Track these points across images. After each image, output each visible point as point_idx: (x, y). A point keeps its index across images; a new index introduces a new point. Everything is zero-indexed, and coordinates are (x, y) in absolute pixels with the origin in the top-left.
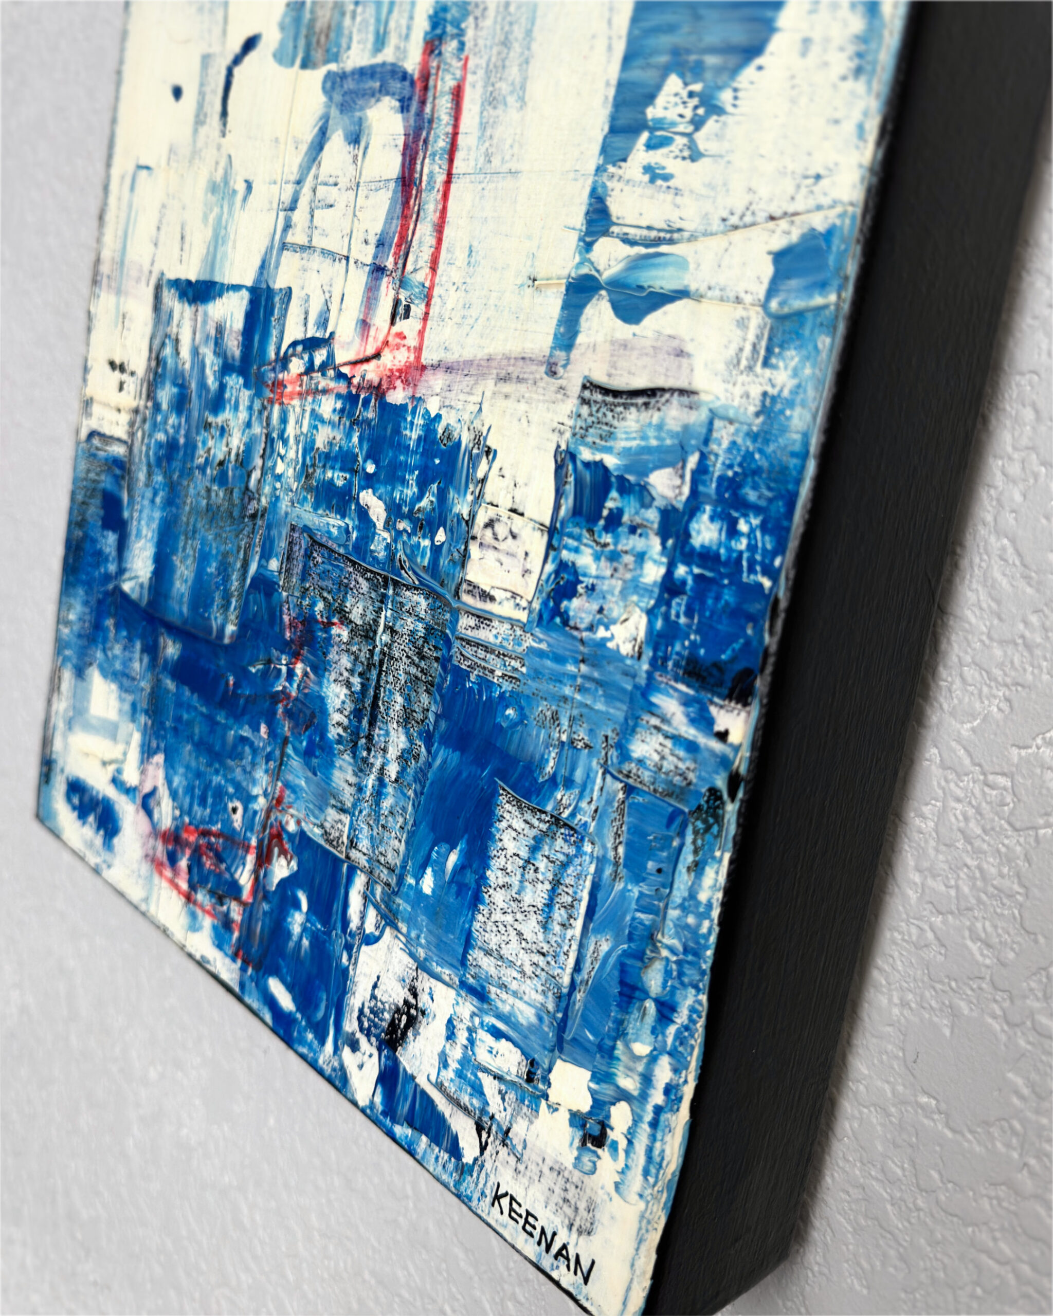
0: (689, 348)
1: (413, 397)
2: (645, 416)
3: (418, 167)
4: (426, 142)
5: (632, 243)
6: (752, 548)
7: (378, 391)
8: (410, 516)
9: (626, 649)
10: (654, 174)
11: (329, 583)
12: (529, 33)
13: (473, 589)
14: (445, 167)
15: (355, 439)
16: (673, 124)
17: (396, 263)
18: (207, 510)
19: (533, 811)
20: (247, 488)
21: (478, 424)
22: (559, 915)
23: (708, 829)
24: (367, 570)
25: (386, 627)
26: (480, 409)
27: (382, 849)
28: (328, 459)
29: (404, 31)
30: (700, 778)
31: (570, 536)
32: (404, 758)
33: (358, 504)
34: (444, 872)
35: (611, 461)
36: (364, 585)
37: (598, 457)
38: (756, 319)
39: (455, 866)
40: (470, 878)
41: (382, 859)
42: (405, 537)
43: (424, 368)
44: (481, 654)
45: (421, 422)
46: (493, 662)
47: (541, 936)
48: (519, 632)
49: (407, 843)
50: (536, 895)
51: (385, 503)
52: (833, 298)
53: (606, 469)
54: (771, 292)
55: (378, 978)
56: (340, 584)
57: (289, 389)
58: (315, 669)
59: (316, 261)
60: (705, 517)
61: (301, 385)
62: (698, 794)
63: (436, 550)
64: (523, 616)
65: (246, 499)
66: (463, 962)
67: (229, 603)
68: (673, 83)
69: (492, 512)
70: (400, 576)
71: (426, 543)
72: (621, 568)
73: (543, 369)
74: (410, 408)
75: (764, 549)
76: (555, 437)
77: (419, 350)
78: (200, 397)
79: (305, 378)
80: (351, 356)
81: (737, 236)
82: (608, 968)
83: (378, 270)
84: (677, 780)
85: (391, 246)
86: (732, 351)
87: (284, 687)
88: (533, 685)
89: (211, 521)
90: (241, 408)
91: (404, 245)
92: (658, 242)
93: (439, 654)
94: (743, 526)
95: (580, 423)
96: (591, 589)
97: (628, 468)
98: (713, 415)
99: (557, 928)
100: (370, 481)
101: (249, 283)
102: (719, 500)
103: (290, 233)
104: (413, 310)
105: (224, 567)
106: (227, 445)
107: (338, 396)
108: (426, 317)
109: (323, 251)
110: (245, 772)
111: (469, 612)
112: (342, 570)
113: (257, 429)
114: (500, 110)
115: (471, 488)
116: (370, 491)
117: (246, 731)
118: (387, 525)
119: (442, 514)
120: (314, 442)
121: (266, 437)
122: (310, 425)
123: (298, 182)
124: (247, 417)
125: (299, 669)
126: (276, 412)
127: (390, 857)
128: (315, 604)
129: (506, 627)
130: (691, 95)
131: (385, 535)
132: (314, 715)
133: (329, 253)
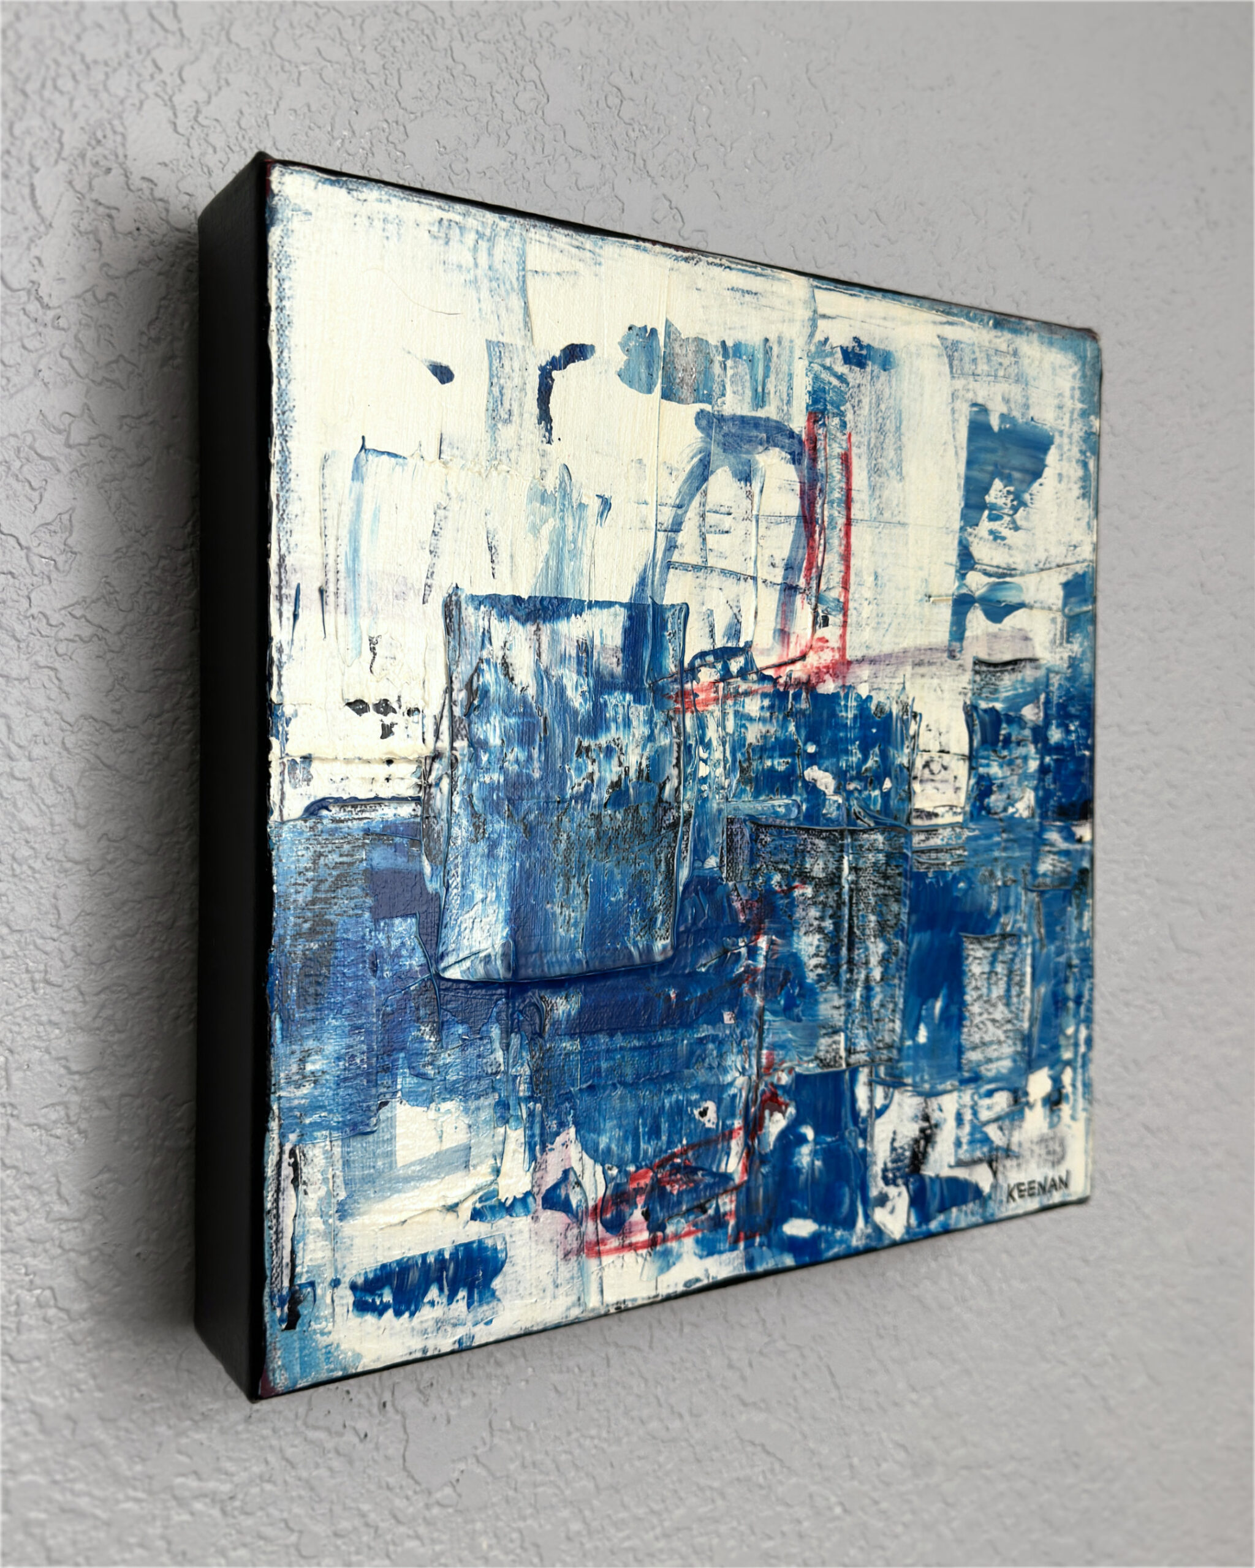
0: (1031, 635)
1: (844, 686)
2: (1014, 676)
3: (819, 510)
4: (822, 491)
5: (990, 575)
7: (808, 686)
8: (859, 777)
9: (1025, 814)
10: (996, 536)
11: (784, 856)
12: (898, 429)
13: (920, 813)
14: (844, 512)
15: (792, 728)
16: (1001, 508)
17: (808, 583)
18: (599, 839)
19: (988, 939)
20: (660, 800)
21: (903, 698)
24: (821, 831)
25: (851, 869)
26: (904, 687)
27: (880, 1037)
28: (764, 749)
29: (785, 397)
30: (1073, 867)
31: (983, 758)
32: (884, 960)
33: (804, 780)
34: (933, 1018)
35: (999, 706)
36: (821, 844)
37: (991, 705)
38: (1060, 619)
39: (941, 1008)
40: (954, 1009)
41: (881, 1045)
42: (856, 794)
43: (850, 663)
44: (933, 855)
45: (854, 704)
46: (942, 857)
47: (1006, 1012)
48: (958, 830)
49: (901, 1018)
50: (998, 991)
51: (832, 773)
52: (1090, 607)
53: (997, 711)
54: (1065, 604)
55: (895, 1133)
56: (796, 852)
57: (702, 696)
58: (781, 934)
59: (715, 580)
60: (1054, 727)
61: (716, 692)
62: (1075, 876)
63: (886, 796)
64: (960, 819)
65: (660, 811)
66: (960, 1068)
67: (653, 921)
68: (998, 484)
69: (926, 756)
70: (855, 825)
71: (877, 792)
72: (1016, 769)
73: (946, 655)
74: (842, 694)
76: (962, 698)
77: (843, 649)
78: (563, 723)
79: (721, 685)
80: (774, 660)
81: (1044, 574)
82: (1047, 1001)
83: (789, 590)
85: (800, 570)
86: (1051, 636)
87: (748, 966)
88: (973, 860)
89: (608, 847)
90: (635, 723)
91: (815, 571)
92: (1003, 575)
93: (901, 870)
94: (1072, 728)
95: (975, 686)
96: (1001, 786)
97: (1009, 709)
98: (1049, 671)
99: (1015, 1000)
100: (813, 760)
101: (626, 599)
102: (1059, 717)
103: (676, 552)
104: (831, 618)
105: (639, 889)
106: (620, 764)
107: (764, 695)
108: (845, 624)
109: (723, 571)
110: (711, 1068)
111: (920, 831)
112: (795, 840)
113: (664, 741)
114: (884, 479)
115: (907, 743)
116: (815, 768)
117: (705, 1031)
118: (837, 791)
119: (885, 769)
120: (745, 739)
121: (679, 746)
122: (736, 725)
123: (679, 507)
124: (647, 732)
125: (763, 943)
126: (689, 721)
127: (888, 1039)
128: (770, 879)
129: (949, 830)
130: (1009, 492)
131: (835, 798)
132: (787, 973)
133: (732, 573)
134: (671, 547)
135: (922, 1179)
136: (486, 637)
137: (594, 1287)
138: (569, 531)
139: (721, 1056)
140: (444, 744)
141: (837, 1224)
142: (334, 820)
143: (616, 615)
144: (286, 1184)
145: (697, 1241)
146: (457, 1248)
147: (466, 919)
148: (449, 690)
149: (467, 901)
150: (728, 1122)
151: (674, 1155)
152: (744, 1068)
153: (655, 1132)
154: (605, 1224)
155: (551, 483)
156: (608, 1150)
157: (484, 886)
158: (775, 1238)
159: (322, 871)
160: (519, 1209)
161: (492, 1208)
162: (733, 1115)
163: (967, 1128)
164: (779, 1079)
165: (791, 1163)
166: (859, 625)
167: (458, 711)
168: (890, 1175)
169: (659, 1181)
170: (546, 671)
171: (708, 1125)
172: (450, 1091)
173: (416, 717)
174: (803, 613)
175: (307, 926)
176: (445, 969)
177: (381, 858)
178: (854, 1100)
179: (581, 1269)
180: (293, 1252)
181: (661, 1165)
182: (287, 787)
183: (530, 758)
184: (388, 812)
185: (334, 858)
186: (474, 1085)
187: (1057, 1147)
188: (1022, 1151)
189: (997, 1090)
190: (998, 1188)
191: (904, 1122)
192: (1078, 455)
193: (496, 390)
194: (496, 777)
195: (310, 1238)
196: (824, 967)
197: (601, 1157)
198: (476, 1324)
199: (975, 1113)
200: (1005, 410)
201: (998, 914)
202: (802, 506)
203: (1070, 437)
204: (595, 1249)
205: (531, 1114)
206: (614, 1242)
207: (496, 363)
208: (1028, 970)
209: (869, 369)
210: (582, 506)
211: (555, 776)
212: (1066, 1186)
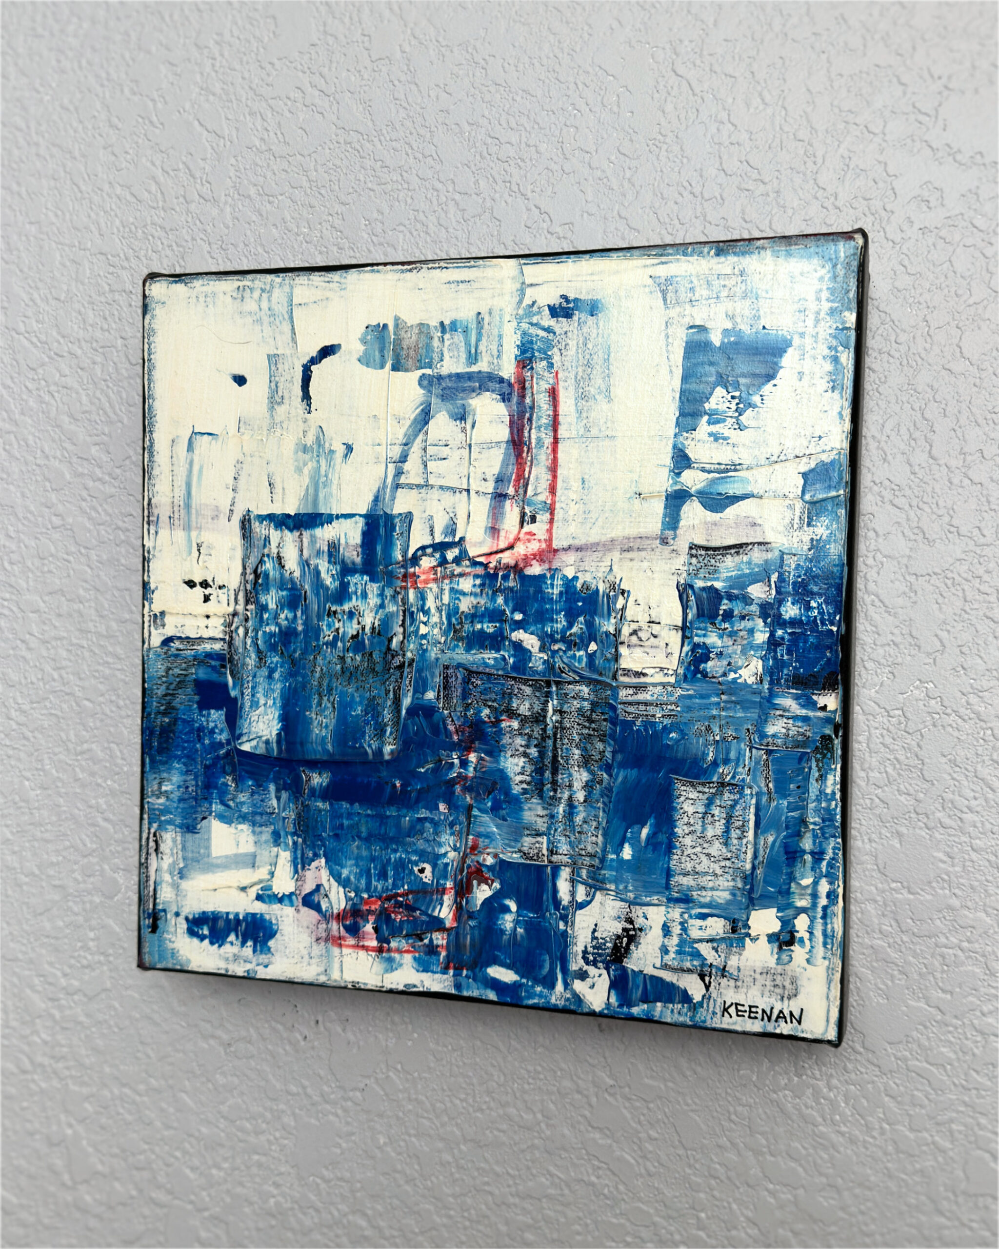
0: (759, 521)
1: (550, 569)
2: (737, 559)
3: (526, 434)
4: (530, 420)
5: (710, 472)
6: (821, 613)
7: (516, 569)
8: (563, 639)
9: (751, 680)
10: (716, 437)
11: (493, 696)
12: (607, 360)
13: (627, 672)
14: (551, 434)
15: (500, 600)
16: (724, 412)
17: (517, 491)
18: (343, 672)
19: (703, 784)
20: (389, 649)
21: (611, 578)
22: (734, 834)
23: (824, 756)
24: (528, 680)
25: (555, 711)
26: (611, 570)
27: (582, 846)
28: (474, 616)
29: (495, 353)
30: (814, 733)
31: (697, 629)
32: (588, 786)
33: (510, 641)
34: (639, 841)
35: (718, 585)
36: (528, 690)
37: (709, 584)
38: (799, 505)
39: (648, 834)
40: (662, 837)
41: (583, 853)
42: (561, 653)
43: (556, 551)
44: (642, 708)
45: (560, 583)
46: (651, 710)
47: (724, 850)
48: (670, 689)
49: (604, 835)
50: (716, 829)
51: (538, 636)
52: (841, 492)
53: (716, 590)
54: (804, 491)
55: (596, 925)
56: (504, 694)
57: (423, 577)
58: (489, 753)
59: (435, 494)
60: (789, 604)
61: (436, 574)
62: (814, 741)
63: (591, 657)
64: (672, 680)
65: (390, 657)
66: (668, 888)
67: (383, 731)
68: (720, 391)
69: (634, 626)
70: (560, 677)
71: (582, 653)
72: (739, 640)
73: (658, 541)
74: (548, 575)
75: (829, 613)
76: (675, 577)
77: (549, 541)
78: (317, 594)
79: (439, 569)
80: (486, 550)
81: (777, 466)
82: (776, 849)
83: (499, 497)
84: (800, 738)
85: (509, 482)
86: (787, 521)
87: (459, 773)
88: (688, 716)
89: (350, 678)
90: (370, 595)
91: (522, 481)
92: (727, 471)
93: (606, 716)
94: (813, 604)
95: (691, 568)
96: (720, 655)
97: (731, 587)
98: (782, 553)
99: (735, 842)
100: (518, 625)
101: (364, 512)
102: (796, 592)
103: (403, 477)
104: (538, 517)
105: (373, 708)
106: (359, 623)
107: (476, 576)
108: (551, 521)
109: (441, 487)
110: (428, 841)
111: (627, 686)
112: (503, 685)
113: (392, 608)
114: (591, 403)
115: (613, 615)
116: (521, 631)
117: (423, 813)
118: (542, 649)
119: (591, 634)
120: (458, 608)
121: (404, 612)
122: (451, 598)
123: (406, 444)
124: (379, 602)
125: (473, 757)
126: (412, 594)
127: (590, 849)
128: (480, 712)
129: (659, 688)
130: (733, 397)
131: (542, 655)
132: (495, 783)
133: (448, 488)
134: (399, 473)
135: (624, 969)
136: (267, 540)
137: (336, 966)
138: (323, 472)
139: (436, 833)
140: (240, 608)
141: (537, 981)
142: (178, 650)
143: (356, 523)
144: (152, 851)
145: (415, 958)
146: (247, 914)
147: (254, 716)
148: (244, 574)
149: (255, 705)
150: (442, 882)
151: (398, 895)
152: (455, 845)
153: (383, 875)
154: (345, 927)
155: (310, 440)
156: (348, 879)
157: (266, 696)
158: (480, 975)
159: (171, 678)
160: (286, 901)
161: (269, 896)
162: (446, 878)
163: (675, 940)
164: (484, 860)
165: (495, 924)
166: (565, 520)
167: (249, 587)
168: (591, 958)
169: (386, 909)
170: (306, 561)
171: (425, 880)
172: (243, 818)
173: (225, 590)
174: (511, 513)
175: (162, 708)
176: (240, 744)
177: (202, 674)
178: (555, 890)
179: (327, 951)
180: (155, 890)
181: (388, 899)
182: (152, 628)
183: (295, 616)
184: (208, 647)
185: (177, 671)
186: (258, 818)
187: (787, 984)
188: (741, 976)
189: (712, 915)
190: (712, 1001)
191: (607, 919)
192: (826, 352)
193: (273, 386)
194: (273, 628)
195: (164, 885)
196: (528, 783)
197: (344, 883)
198: (258, 965)
199: (684, 929)
200: (729, 325)
201: (715, 764)
202: (512, 433)
203: (816, 336)
204: (338, 941)
205: (295, 843)
206: (351, 941)
207: (273, 367)
208: (752, 818)
209: (575, 318)
210: (332, 452)
211: (313, 632)
212: (799, 1022)
